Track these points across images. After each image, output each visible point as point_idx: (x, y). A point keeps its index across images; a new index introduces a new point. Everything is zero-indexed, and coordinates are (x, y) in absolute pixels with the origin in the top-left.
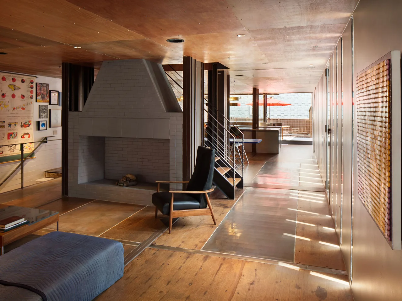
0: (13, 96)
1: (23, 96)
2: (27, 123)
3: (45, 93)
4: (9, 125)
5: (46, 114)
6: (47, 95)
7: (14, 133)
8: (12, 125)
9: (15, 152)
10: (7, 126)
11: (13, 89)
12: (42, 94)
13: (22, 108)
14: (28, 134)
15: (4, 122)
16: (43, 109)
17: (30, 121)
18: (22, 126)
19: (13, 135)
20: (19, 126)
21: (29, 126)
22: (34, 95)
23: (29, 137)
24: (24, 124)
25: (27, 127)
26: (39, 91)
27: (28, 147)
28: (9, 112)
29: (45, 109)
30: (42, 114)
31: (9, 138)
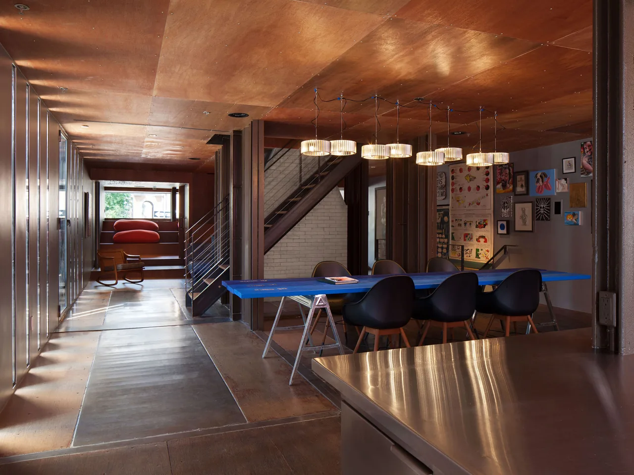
0: (469, 189)
1: (478, 188)
2: (482, 223)
3: (507, 178)
4: (465, 224)
5: (508, 209)
6: (510, 181)
7: (469, 234)
8: (468, 224)
9: (471, 258)
10: (463, 225)
11: (469, 180)
12: (503, 180)
13: (477, 203)
14: (483, 237)
15: (461, 220)
16: (504, 203)
17: (486, 220)
18: (477, 227)
19: (469, 236)
20: (474, 226)
21: (484, 227)
22: (491, 184)
23: (486, 241)
24: (479, 223)
25: (482, 228)
26: (499, 177)
27: (485, 255)
28: (465, 209)
29: (507, 203)
30: (503, 210)
31: (465, 240)
